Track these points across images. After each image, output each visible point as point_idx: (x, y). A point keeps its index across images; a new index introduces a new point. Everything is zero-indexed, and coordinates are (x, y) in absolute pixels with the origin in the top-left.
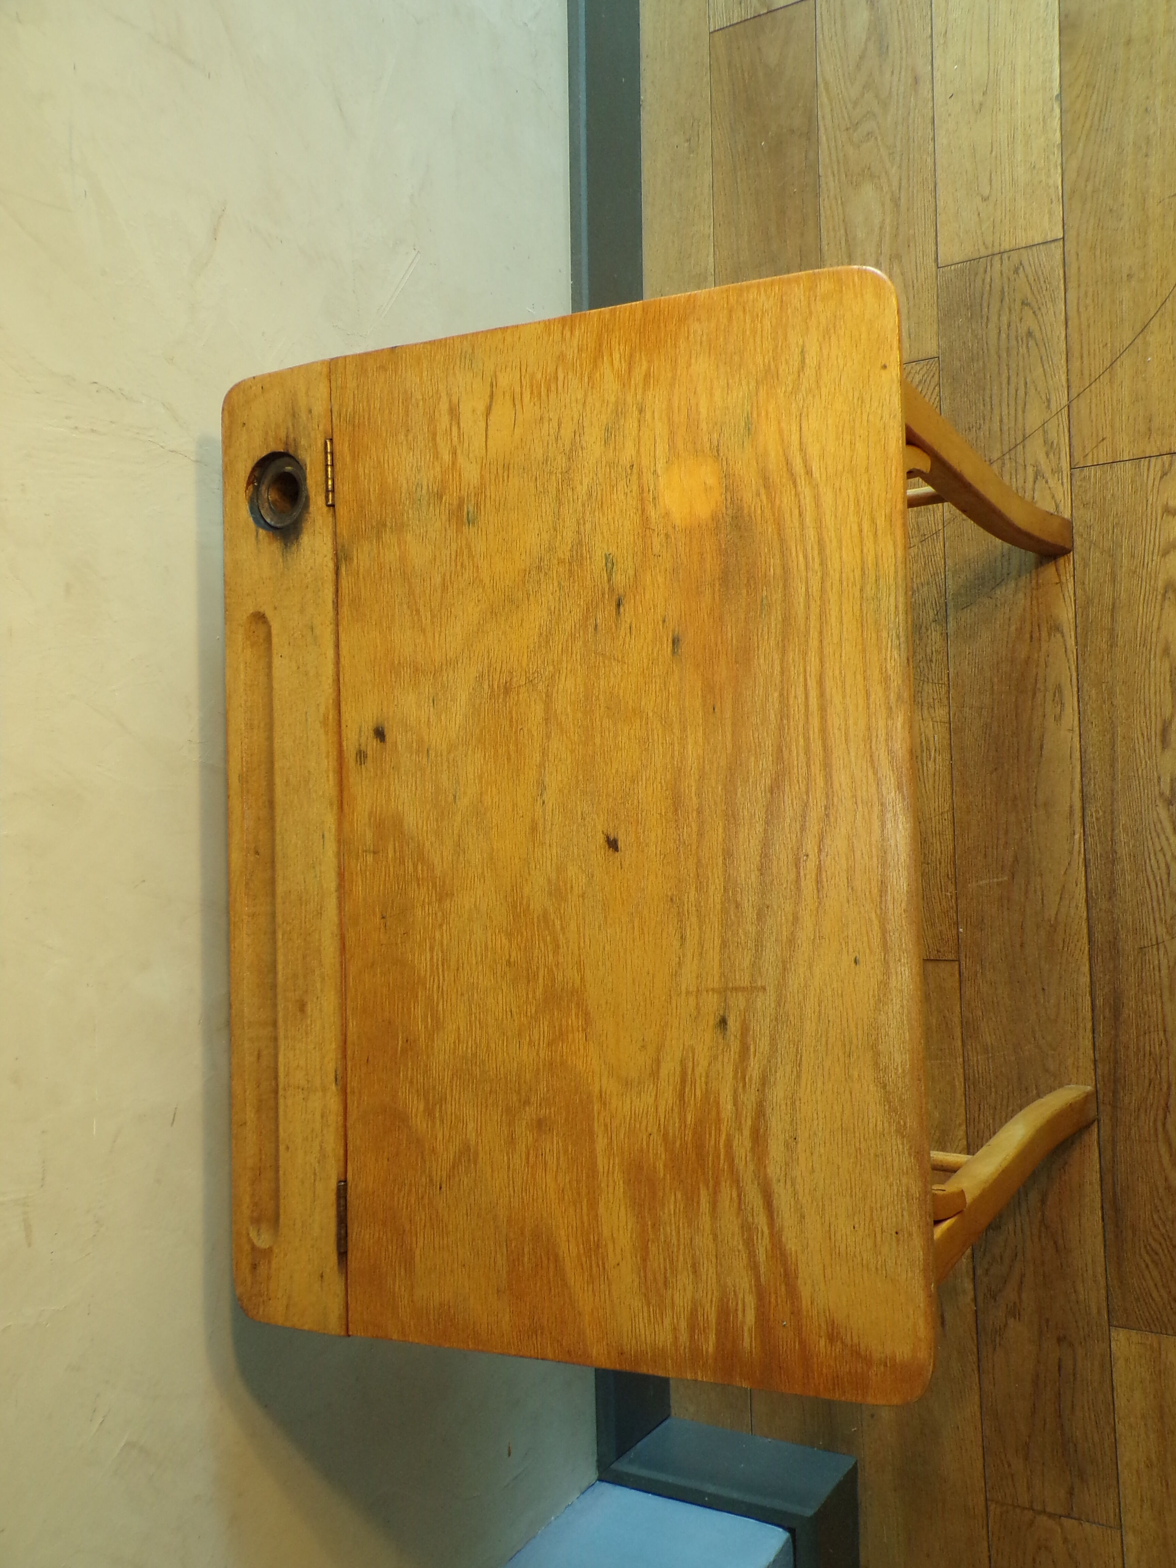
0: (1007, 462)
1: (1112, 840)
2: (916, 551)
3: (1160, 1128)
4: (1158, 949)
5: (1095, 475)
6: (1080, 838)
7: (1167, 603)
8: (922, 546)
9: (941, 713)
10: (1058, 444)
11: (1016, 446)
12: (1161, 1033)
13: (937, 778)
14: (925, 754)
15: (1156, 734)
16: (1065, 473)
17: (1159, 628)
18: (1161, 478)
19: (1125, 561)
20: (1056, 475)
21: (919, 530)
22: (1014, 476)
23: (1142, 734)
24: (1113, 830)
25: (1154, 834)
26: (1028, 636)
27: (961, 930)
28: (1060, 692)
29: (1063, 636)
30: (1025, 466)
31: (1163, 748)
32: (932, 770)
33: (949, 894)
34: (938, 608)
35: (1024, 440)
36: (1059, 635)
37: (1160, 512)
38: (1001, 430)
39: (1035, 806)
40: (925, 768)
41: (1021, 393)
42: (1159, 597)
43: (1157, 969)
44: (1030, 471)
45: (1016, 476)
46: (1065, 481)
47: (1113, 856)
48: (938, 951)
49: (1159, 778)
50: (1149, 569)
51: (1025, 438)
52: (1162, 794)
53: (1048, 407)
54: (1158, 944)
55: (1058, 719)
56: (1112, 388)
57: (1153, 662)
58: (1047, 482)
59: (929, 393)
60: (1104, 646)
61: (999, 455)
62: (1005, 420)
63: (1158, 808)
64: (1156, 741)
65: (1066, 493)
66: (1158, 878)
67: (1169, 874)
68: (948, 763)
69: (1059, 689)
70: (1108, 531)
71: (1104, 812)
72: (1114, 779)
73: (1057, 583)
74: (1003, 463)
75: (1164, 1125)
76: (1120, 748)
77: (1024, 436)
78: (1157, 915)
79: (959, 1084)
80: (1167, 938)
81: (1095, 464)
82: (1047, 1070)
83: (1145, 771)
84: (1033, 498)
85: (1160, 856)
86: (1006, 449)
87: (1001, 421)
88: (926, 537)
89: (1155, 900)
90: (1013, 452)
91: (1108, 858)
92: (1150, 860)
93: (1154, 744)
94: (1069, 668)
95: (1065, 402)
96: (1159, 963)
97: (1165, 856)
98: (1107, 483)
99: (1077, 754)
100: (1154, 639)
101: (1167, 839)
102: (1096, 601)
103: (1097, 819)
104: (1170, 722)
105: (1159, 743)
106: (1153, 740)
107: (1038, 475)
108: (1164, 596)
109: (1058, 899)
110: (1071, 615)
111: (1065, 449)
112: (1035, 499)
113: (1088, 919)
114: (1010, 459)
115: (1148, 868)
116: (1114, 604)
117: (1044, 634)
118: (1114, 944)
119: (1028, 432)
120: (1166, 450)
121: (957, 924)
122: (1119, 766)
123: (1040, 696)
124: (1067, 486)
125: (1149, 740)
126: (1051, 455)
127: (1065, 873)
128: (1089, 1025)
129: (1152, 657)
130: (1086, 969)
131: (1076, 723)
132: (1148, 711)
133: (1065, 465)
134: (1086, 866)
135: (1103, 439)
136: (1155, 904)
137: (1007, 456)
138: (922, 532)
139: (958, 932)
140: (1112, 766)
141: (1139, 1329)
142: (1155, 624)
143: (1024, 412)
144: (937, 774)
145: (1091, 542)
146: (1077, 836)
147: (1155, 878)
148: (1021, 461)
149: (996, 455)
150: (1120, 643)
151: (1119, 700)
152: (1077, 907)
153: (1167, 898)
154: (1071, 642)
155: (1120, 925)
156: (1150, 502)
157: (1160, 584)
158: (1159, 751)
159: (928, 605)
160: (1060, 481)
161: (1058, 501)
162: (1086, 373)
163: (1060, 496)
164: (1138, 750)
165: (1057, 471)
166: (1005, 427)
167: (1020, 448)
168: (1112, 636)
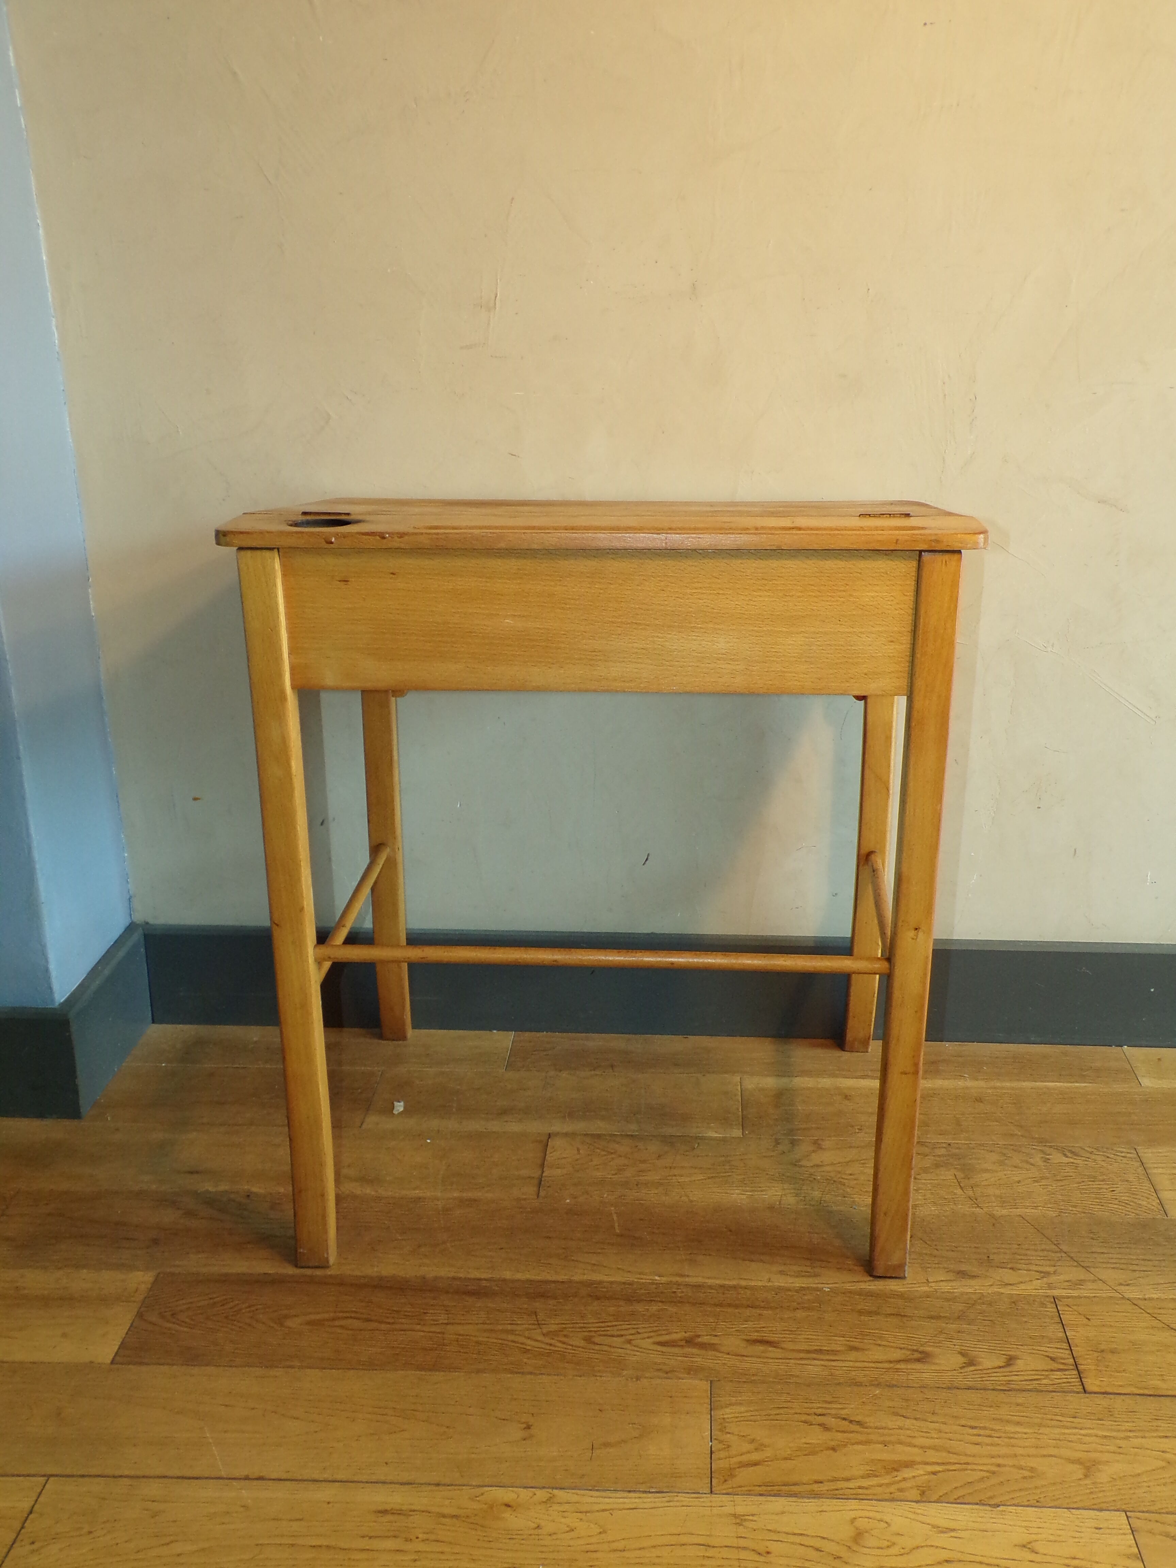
0: (1059, 1255)
1: (651, 1301)
2: (959, 1194)
3: (348, 1315)
4: (534, 1324)
5: (1048, 1311)
6: (656, 1280)
7: (908, 1353)
8: (965, 1198)
9: (790, 1200)
10: (1080, 1289)
11: (1076, 1261)
12: (446, 1321)
13: (722, 1195)
15: (763, 1336)
16: (1049, 1291)
17: (880, 1345)
18: (1048, 1356)
19: (952, 1326)
20: (1046, 1286)
21: (982, 1196)
22: (1042, 1258)
23: (764, 1327)
24: (662, 1302)
25: (655, 1329)
27: (568, 1201)
28: (811, 1276)
30: (1055, 1266)
31: (748, 1341)
32: (730, 1192)
33: (605, 1195)
35: (1082, 1266)
37: (1009, 1352)
38: (1092, 1252)
39: (691, 1254)
41: (1136, 1268)
42: (915, 1348)
43: (514, 1322)
45: (1043, 1260)
46: (1040, 1291)
47: (635, 1300)
48: (548, 1187)
49: (716, 1336)
50: (943, 1342)
51: (1085, 1267)
52: (699, 1336)
53: (1121, 1284)
54: (539, 1324)
55: (782, 1272)
56: (1147, 1328)
57: (840, 1339)
58: (1038, 1279)
59: (1128, 1210)
60: (859, 1307)
61: (1065, 1250)
62: (1104, 1256)
63: (683, 1333)
64: (755, 1335)
65: (1026, 1291)
66: (608, 1329)
67: (613, 1336)
69: (814, 1275)
71: (680, 1297)
72: (716, 1305)
74: (1056, 1252)
75: (351, 1317)
76: (748, 1312)
77: (1087, 1267)
78: (570, 1326)
80: (545, 1331)
81: (1060, 1312)
82: (419, 1246)
83: (724, 1326)
85: (633, 1331)
86: (1072, 1255)
87: (1102, 1253)
89: (585, 1325)
90: (1068, 1259)
91: (633, 1297)
92: (628, 1324)
93: (752, 1334)
95: (1127, 1295)
96: (518, 1324)
97: (633, 1334)
98: (1039, 1319)
99: (743, 1283)
100: (867, 1341)
101: (649, 1337)
103: (673, 1292)
104: (775, 1347)
105: (754, 1338)
106: (756, 1334)
107: (1046, 1274)
108: (917, 1351)
109: (593, 1262)
111: (1075, 1293)
113: (571, 1281)
114: (1061, 1257)
115: (621, 1323)
116: (905, 1316)
118: (543, 1295)
119: (1092, 1270)
120: (1079, 1361)
121: (575, 1199)
122: (730, 1310)
123: (808, 1263)
124: (1034, 1292)
125: (757, 1331)
126: (1067, 1284)
127: (619, 1269)
128: (461, 1276)
129: (849, 1339)
130: (522, 1277)
131: (776, 1284)
132: (789, 1332)
133: (1056, 1293)
135: (1088, 1319)
136: (582, 1325)
137: (1064, 1255)
138: (979, 1198)
139: (566, 1199)
140: (730, 1305)
141: (150, 1290)
142: (883, 1343)
143: (1113, 1268)
144: (726, 1195)
145: (973, 1305)
146: (657, 1278)
147: (608, 1326)
148: (1058, 1264)
149: (1064, 1248)
150: (865, 1318)
151: (800, 1314)
152: (584, 1275)
153: (586, 1334)
155: (561, 1301)
156: (1020, 1347)
157: (928, 1349)
158: (745, 1337)
160: (1040, 1288)
162: (1162, 1311)
163: (1022, 1286)
164: (746, 1323)
165: (1050, 1286)
166: (1095, 1255)
167: (1076, 1264)
168: (870, 1313)
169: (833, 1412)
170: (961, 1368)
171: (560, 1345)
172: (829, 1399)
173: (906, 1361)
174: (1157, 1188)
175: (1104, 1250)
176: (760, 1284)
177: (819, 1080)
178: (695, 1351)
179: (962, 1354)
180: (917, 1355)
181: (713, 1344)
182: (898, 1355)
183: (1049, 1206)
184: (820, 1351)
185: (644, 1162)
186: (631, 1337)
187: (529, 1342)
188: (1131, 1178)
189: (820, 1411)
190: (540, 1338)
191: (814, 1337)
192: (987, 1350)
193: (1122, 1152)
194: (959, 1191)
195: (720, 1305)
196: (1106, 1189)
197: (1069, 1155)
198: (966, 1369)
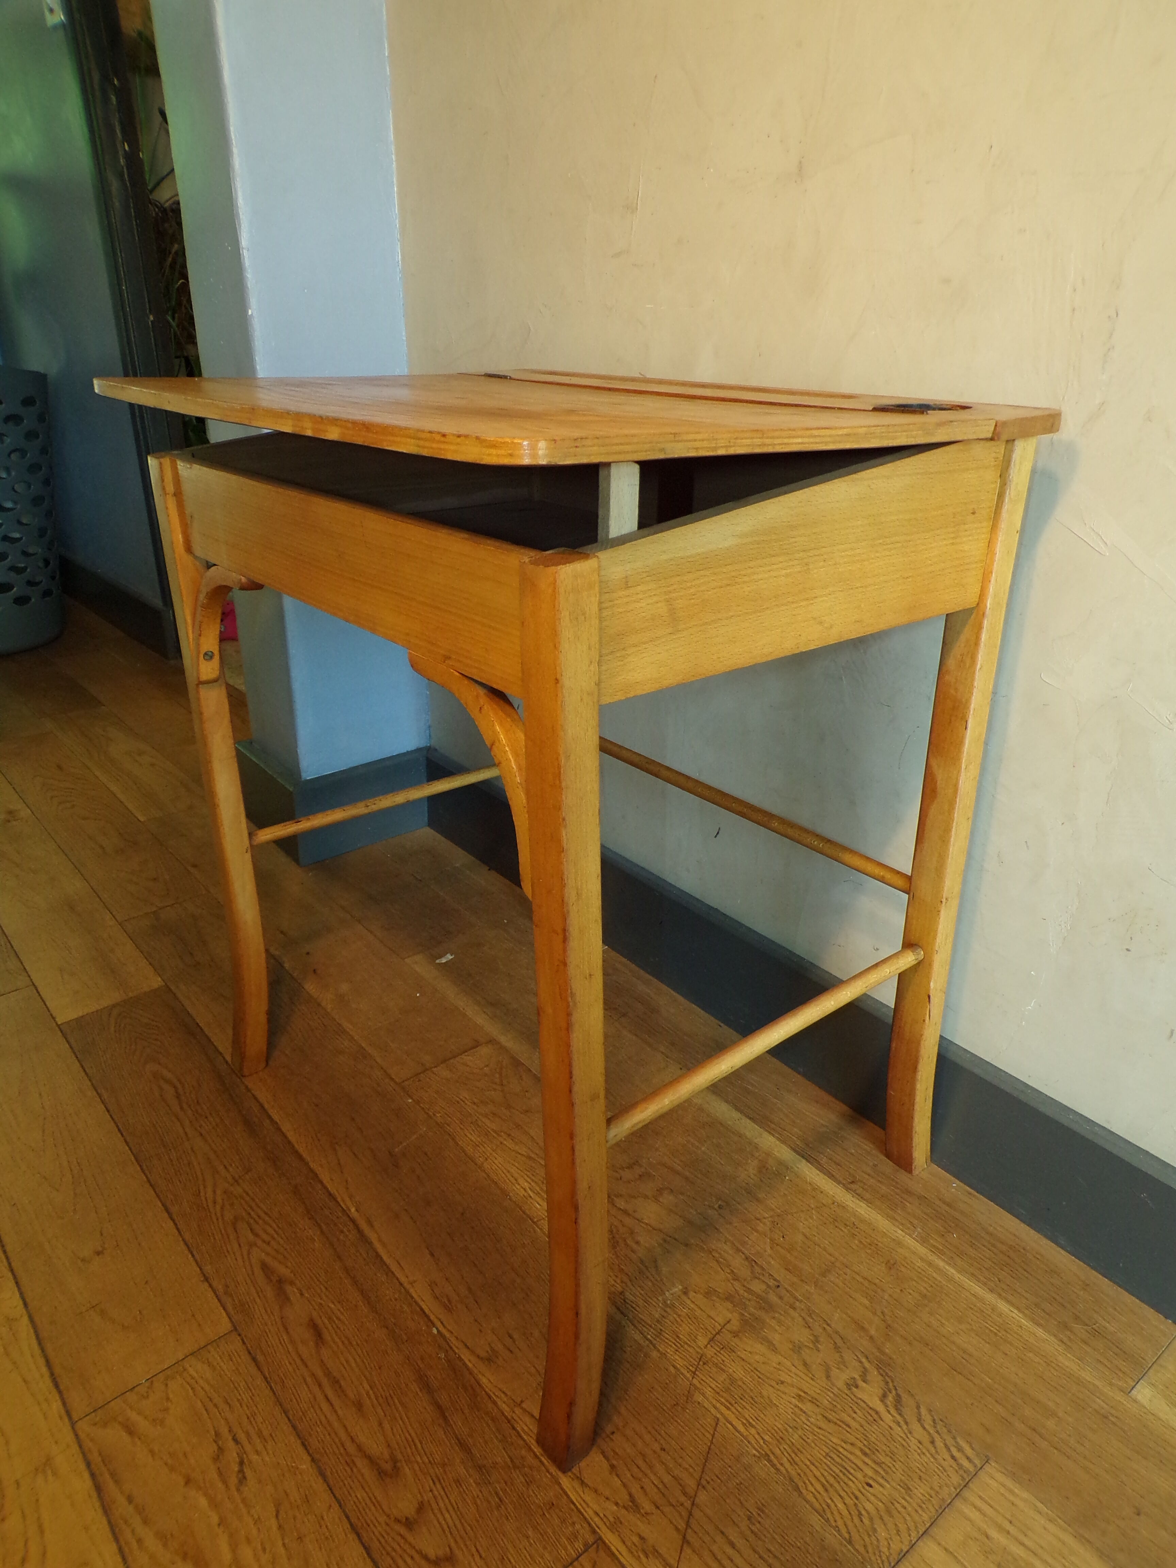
0: (682, 1499)
1: (319, 1225)
2: (700, 1344)
3: (177, 1084)
4: (234, 1178)
5: (566, 1549)
6: (350, 1210)
7: (386, 1456)
8: (698, 1352)
10: (638, 1558)
11: (688, 1525)
12: (203, 1132)
13: (512, 1179)
14: (538, 1189)
15: (327, 1328)
16: (603, 1528)
17: (380, 1424)
19: (462, 1470)
20: (612, 1519)
21: (716, 1365)
22: (660, 1486)
23: (339, 1319)
24: (322, 1232)
25: (282, 1250)
26: (515, 1336)
27: (410, 1101)
28: (445, 1307)
29: (478, 1356)
30: (658, 1507)
31: (312, 1320)
32: (521, 1181)
33: (437, 1115)
34: (627, 1305)
35: (684, 1537)
36: (483, 1354)
37: (457, 1552)
38: (722, 1533)
39: (406, 1210)
40: (529, 1180)
42: (399, 1457)
43: (229, 1167)
44: (647, 1506)
45: (658, 1488)
46: (596, 1519)
47: (311, 1215)
48: (419, 1081)
49: (302, 1294)
50: (428, 1477)
51: (685, 1541)
52: (292, 1283)
54: (236, 1181)
55: (432, 1284)
57: (367, 1387)
58: (617, 1504)
59: (849, 1523)
60: (429, 1373)
61: (697, 1500)
62: (730, 1551)
63: (289, 1271)
64: (322, 1321)
65: (584, 1505)
66: (260, 1222)
67: (253, 1231)
68: (511, 1194)
69: (448, 1308)
70: (505, 1491)
71: (338, 1240)
73: (522, 1402)
74: (685, 1494)
75: (175, 1088)
76: (354, 1296)
77: (688, 1543)
78: (248, 1199)
79: (347, 1025)
80: (230, 1189)
81: (575, 1563)
83: (319, 1291)
84: (617, 1475)
85: (268, 1239)
86: (696, 1513)
87: (732, 1545)
88: (701, 1363)
90: (685, 1514)
91: (315, 1211)
92: (275, 1231)
93: (323, 1318)
94: (452, 1333)
96: (228, 1170)
97: (264, 1241)
98: (545, 1548)
99: (394, 1267)
100: (379, 1410)
101: (268, 1254)
102: (466, 1411)
103: (342, 1232)
104: (317, 1345)
105: (319, 1322)
106: (326, 1321)
107: (634, 1505)
108: (395, 1462)
109: (342, 1162)
110: (484, 1381)
112: (615, 1477)
113: (307, 1164)
114: (682, 1505)
115: (274, 1226)
116: (445, 1418)
117: (499, 1347)
118: (275, 1161)
119: (687, 1551)
121: (418, 1102)
122: (347, 1282)
123: (464, 1292)
124: (589, 1514)
125: (330, 1319)
126: (635, 1539)
127: (347, 1181)
128: (266, 1106)
129: (371, 1392)
130: (291, 1136)
131: (412, 1291)
132: (346, 1342)
133: (610, 1538)
134: (330, 1194)
136: (253, 1205)
137: (688, 1504)
138: (710, 1364)
139: (412, 1098)
140: (354, 1278)
141: (144, 993)
142: (387, 1426)
144: (514, 1181)
146: (353, 1210)
147: (264, 1221)
148: (667, 1509)
150: (414, 1387)
151: (381, 1334)
152: (321, 1166)
153: (244, 1214)
154: (466, 1356)
155: (277, 1175)
156: (477, 1557)
157: (406, 1470)
158: (315, 1314)
159: (641, 1303)
160: (602, 1515)
161: (586, 1490)
163: (589, 1497)
164: (336, 1303)
165: (615, 1525)
166: (719, 1538)
167: (682, 1525)
168: (427, 1387)
169: (248, 1448)
170: (398, 1521)
171: (218, 1207)
172: (266, 1433)
173: (372, 1461)
174: (935, 1530)
175: (739, 1542)
176: (403, 1279)
177: (766, 1135)
178: (269, 1292)
179: (421, 1508)
180: (388, 1467)
181: (288, 1299)
182: (376, 1448)
183: (767, 1438)
184: (335, 1382)
185: (509, 1107)
186: (259, 1243)
187: (209, 1190)
188: (920, 1490)
189: (242, 1436)
190: (219, 1192)
191: (354, 1365)
192: (445, 1527)
193: (960, 1449)
194: (702, 1341)
195: (346, 1270)
196: (865, 1476)
197: (890, 1398)
198: (397, 1527)
